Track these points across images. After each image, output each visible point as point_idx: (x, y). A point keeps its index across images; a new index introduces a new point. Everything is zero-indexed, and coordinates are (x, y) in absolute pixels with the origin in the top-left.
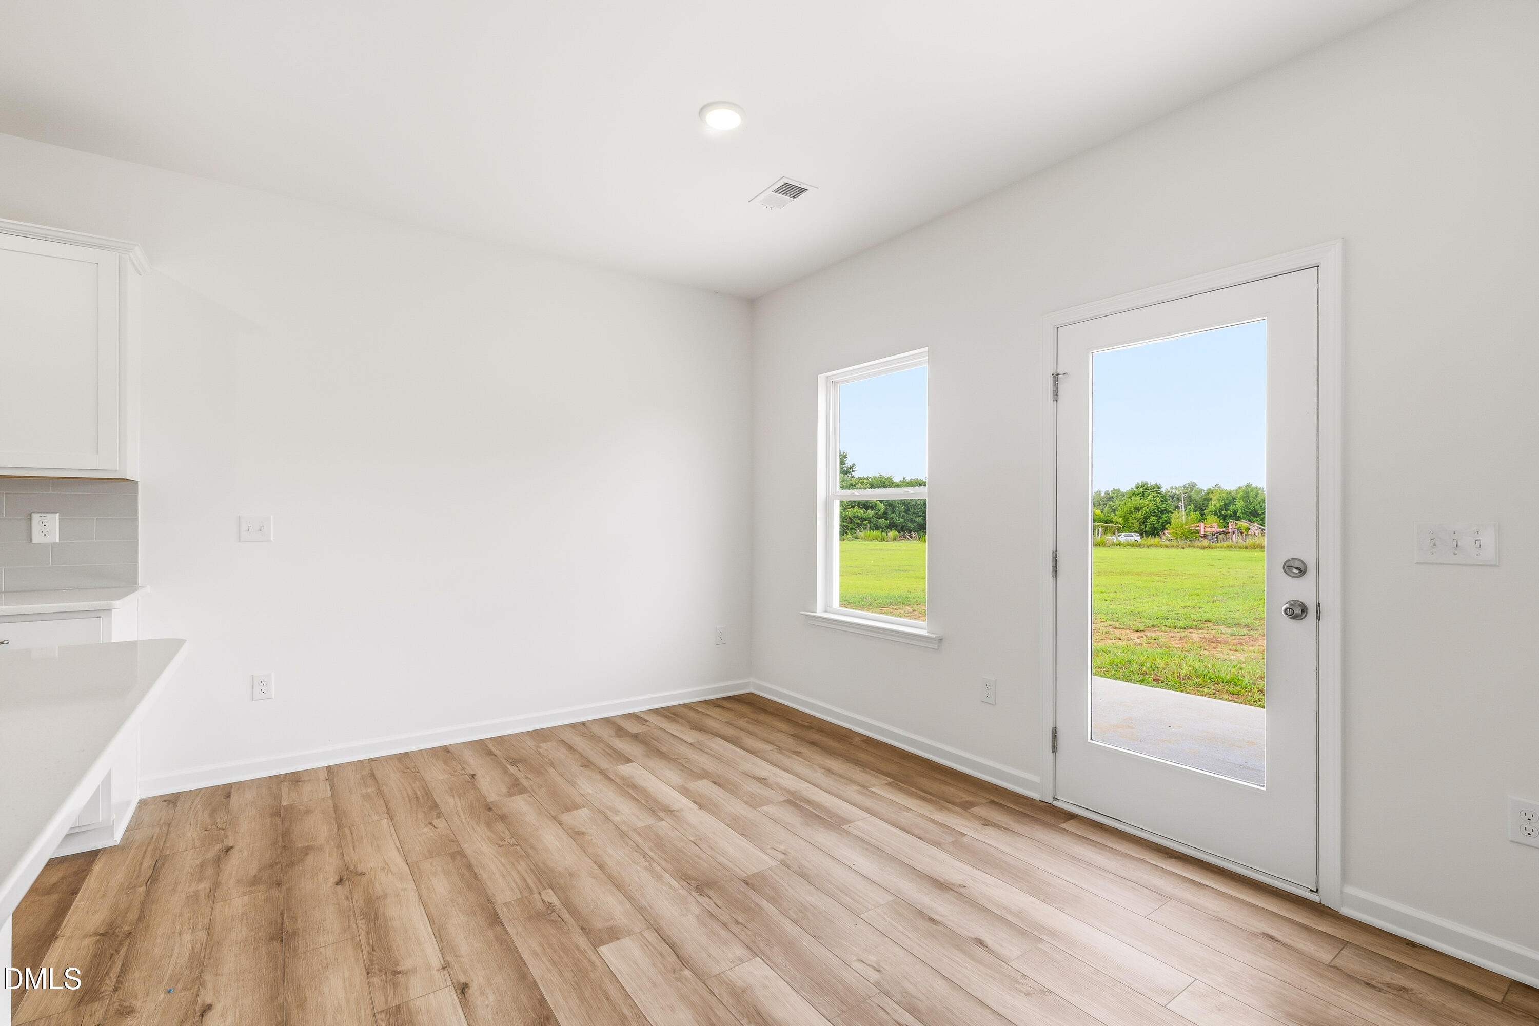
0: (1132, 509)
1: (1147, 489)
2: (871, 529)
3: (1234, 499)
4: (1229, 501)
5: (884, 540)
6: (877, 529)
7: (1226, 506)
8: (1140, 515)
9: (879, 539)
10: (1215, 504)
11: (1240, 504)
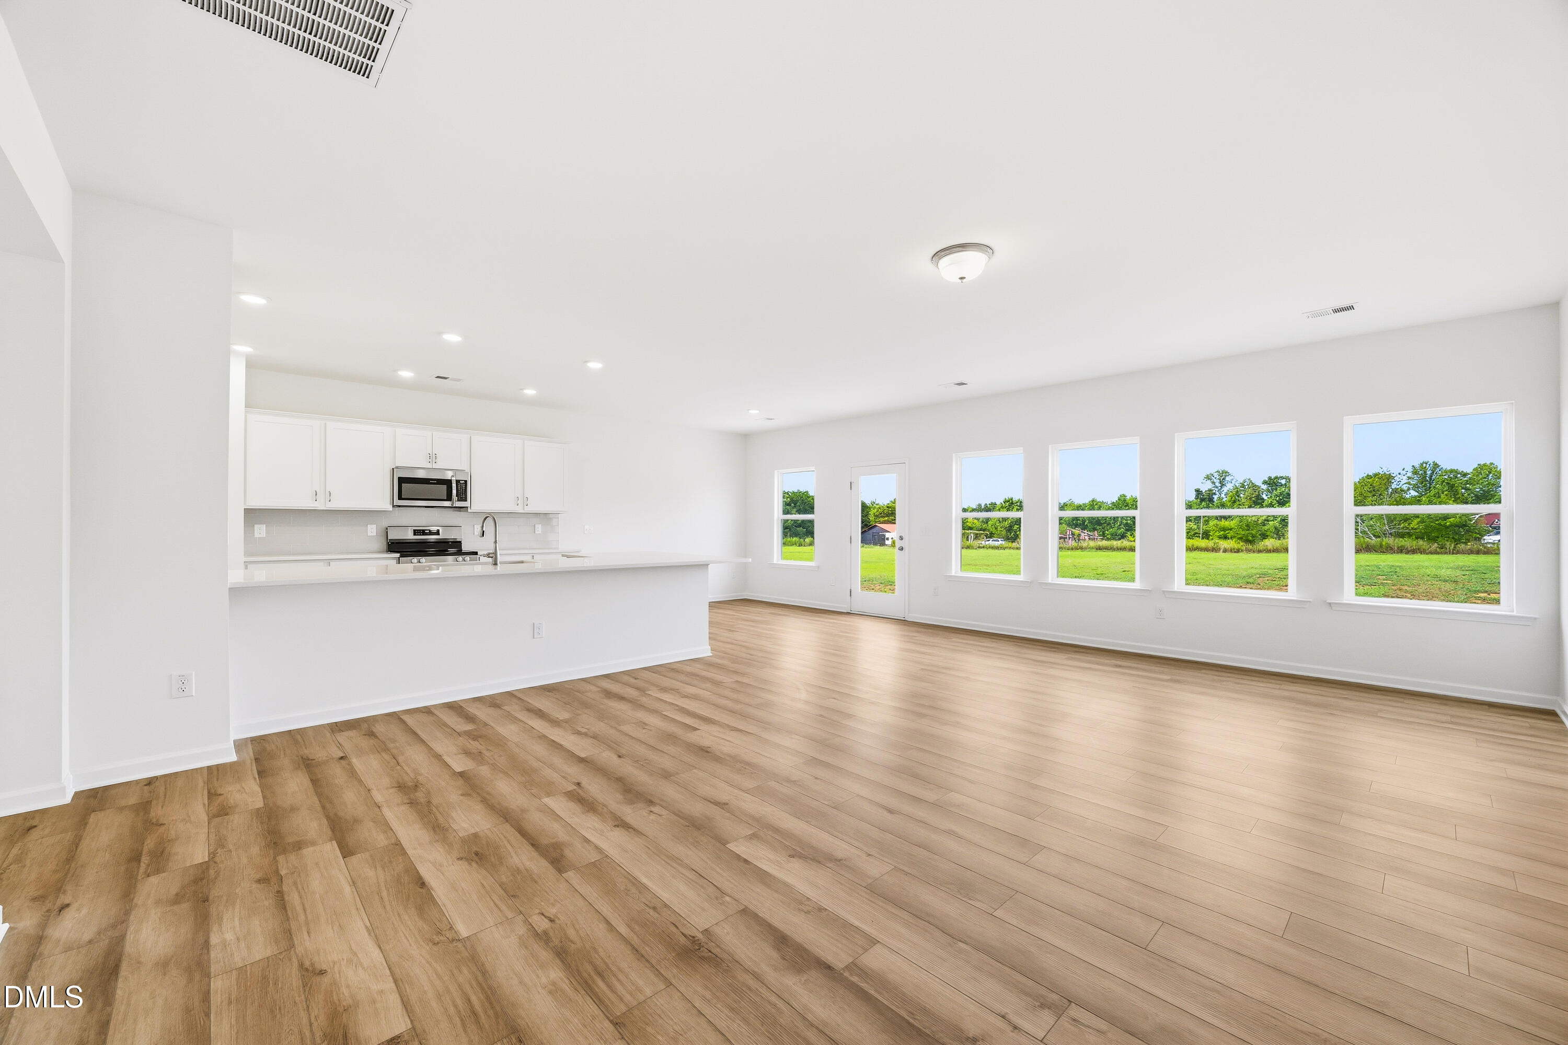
1: (1012, 503)
2: (790, 536)
5: (802, 545)
6: (796, 536)
8: (1006, 524)
9: (797, 545)
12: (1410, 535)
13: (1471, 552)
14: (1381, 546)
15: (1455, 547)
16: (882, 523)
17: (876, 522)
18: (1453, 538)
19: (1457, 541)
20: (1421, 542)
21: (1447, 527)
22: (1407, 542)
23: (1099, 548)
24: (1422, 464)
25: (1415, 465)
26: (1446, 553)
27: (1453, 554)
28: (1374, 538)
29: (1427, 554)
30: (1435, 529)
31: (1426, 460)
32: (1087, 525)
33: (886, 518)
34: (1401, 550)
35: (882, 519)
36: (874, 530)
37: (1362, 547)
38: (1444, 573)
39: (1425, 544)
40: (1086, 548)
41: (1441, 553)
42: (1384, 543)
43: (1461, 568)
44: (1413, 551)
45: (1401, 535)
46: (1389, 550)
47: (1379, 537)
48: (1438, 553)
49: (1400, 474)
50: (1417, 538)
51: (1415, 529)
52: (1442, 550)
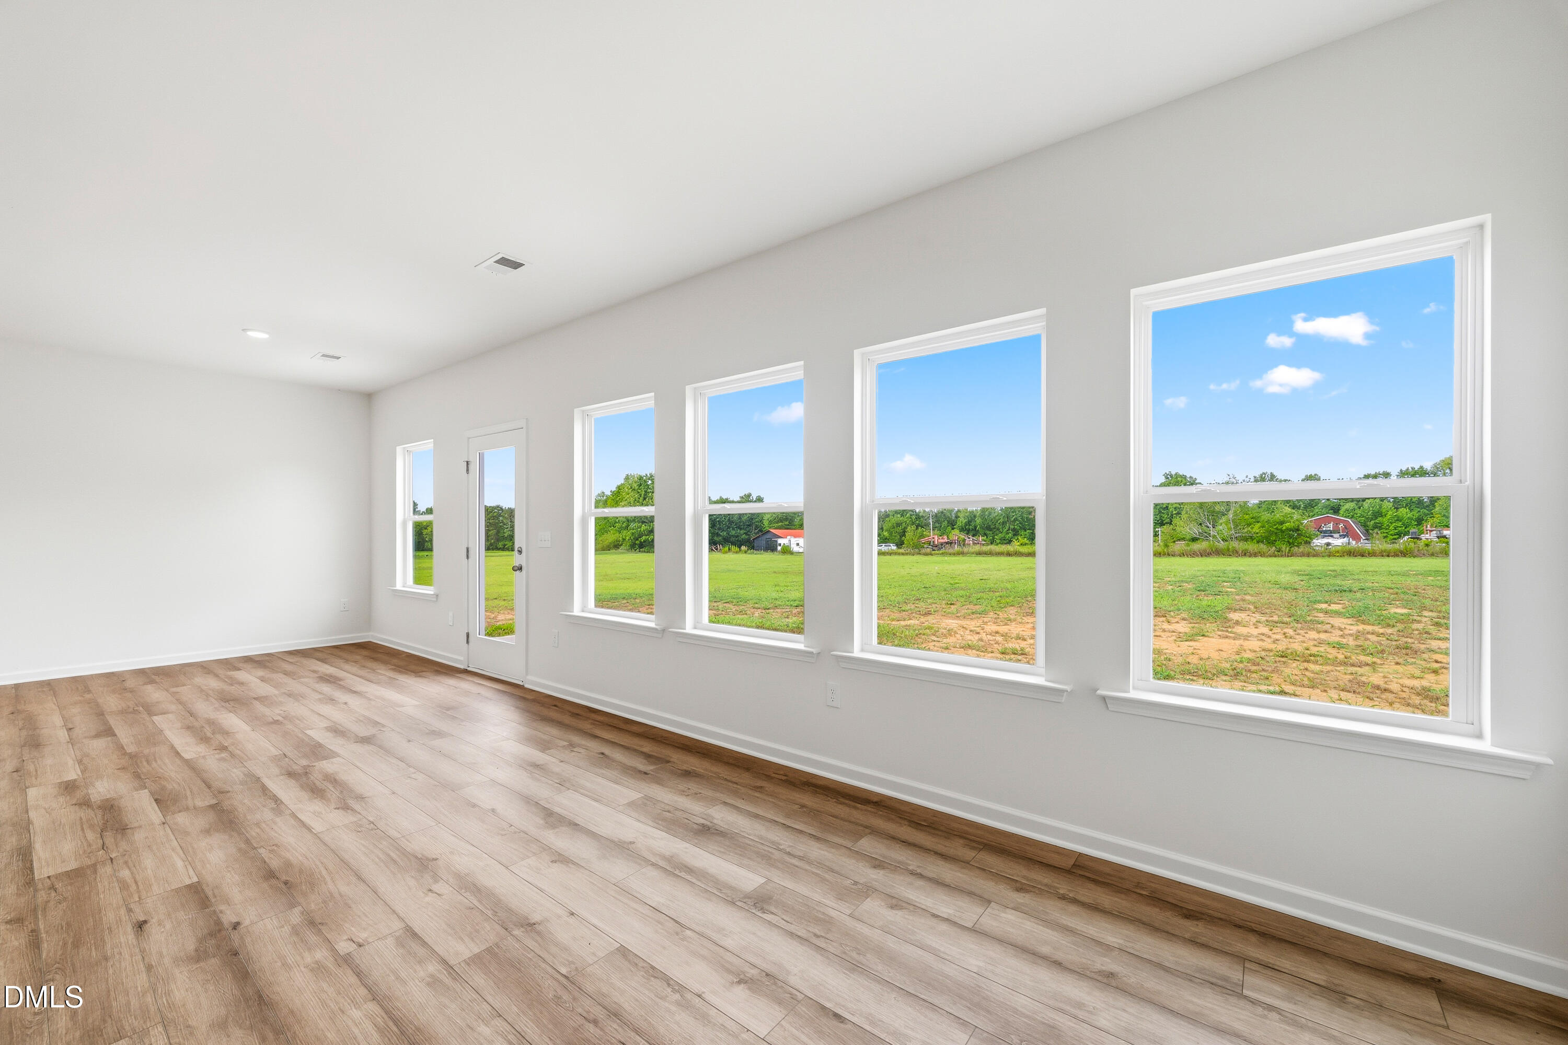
0: (895, 525)
3: (975, 516)
4: (972, 517)
7: (969, 523)
10: (962, 521)
11: (978, 521)
12: (1252, 538)
13: (1303, 555)
14: (1228, 549)
15: (1290, 550)
16: (776, 529)
17: (770, 528)
18: (1288, 542)
19: (1291, 544)
20: (1261, 545)
21: (1282, 531)
22: (1251, 546)
23: (979, 554)
24: (1262, 475)
25: (1256, 475)
26: (1282, 556)
27: (1288, 556)
28: (1222, 542)
29: (1267, 556)
30: (1271, 533)
31: (1265, 472)
32: (978, 530)
33: (780, 524)
34: (1245, 554)
35: (776, 525)
36: (768, 536)
37: (1212, 550)
38: (1284, 579)
39: (1265, 547)
40: (968, 553)
41: (1278, 556)
42: (1230, 547)
43: (1297, 573)
44: (1255, 555)
45: (1245, 539)
46: (1235, 553)
47: (1226, 541)
48: (1275, 556)
49: (1244, 481)
50: (1258, 542)
51: (1257, 533)
52: (1279, 553)
